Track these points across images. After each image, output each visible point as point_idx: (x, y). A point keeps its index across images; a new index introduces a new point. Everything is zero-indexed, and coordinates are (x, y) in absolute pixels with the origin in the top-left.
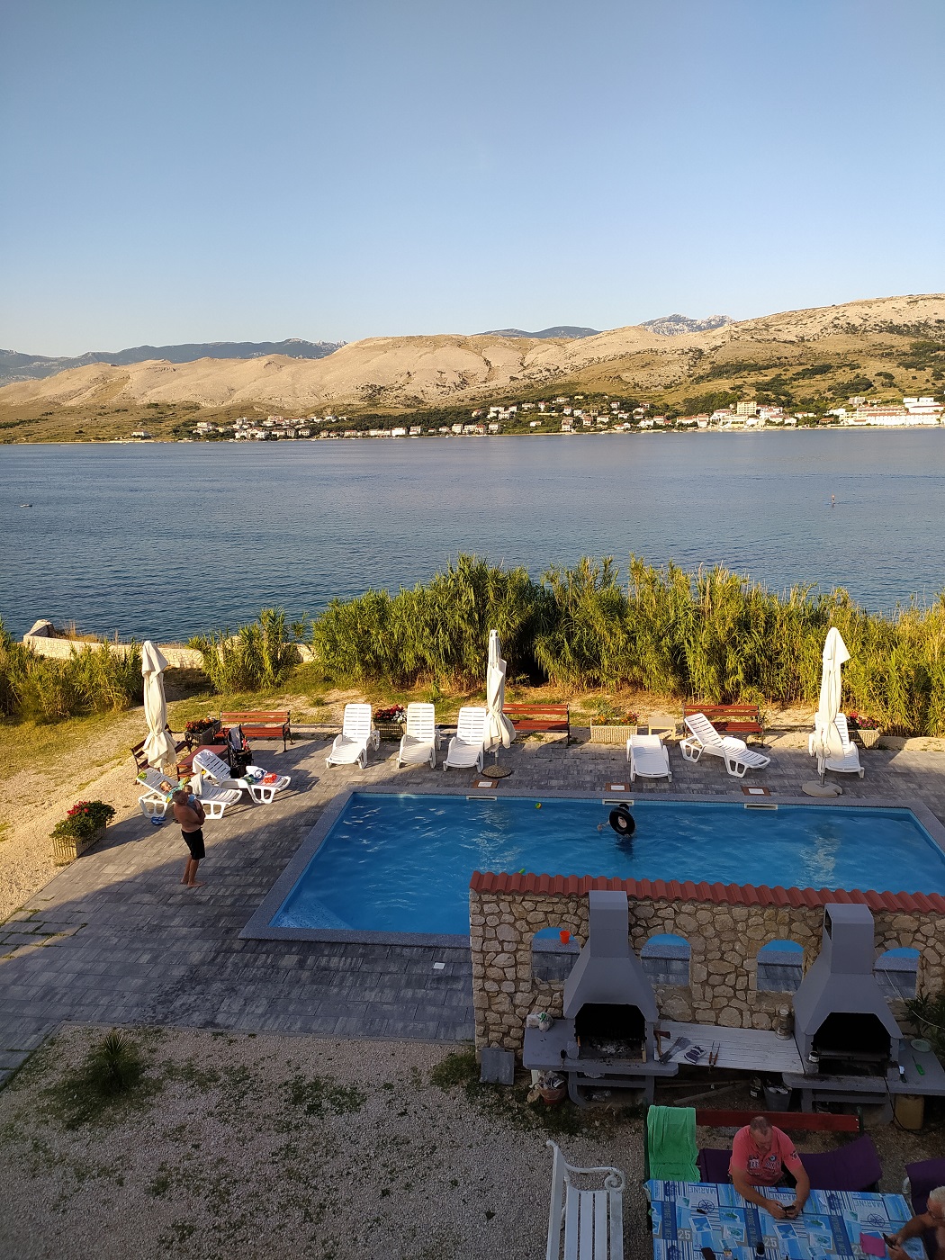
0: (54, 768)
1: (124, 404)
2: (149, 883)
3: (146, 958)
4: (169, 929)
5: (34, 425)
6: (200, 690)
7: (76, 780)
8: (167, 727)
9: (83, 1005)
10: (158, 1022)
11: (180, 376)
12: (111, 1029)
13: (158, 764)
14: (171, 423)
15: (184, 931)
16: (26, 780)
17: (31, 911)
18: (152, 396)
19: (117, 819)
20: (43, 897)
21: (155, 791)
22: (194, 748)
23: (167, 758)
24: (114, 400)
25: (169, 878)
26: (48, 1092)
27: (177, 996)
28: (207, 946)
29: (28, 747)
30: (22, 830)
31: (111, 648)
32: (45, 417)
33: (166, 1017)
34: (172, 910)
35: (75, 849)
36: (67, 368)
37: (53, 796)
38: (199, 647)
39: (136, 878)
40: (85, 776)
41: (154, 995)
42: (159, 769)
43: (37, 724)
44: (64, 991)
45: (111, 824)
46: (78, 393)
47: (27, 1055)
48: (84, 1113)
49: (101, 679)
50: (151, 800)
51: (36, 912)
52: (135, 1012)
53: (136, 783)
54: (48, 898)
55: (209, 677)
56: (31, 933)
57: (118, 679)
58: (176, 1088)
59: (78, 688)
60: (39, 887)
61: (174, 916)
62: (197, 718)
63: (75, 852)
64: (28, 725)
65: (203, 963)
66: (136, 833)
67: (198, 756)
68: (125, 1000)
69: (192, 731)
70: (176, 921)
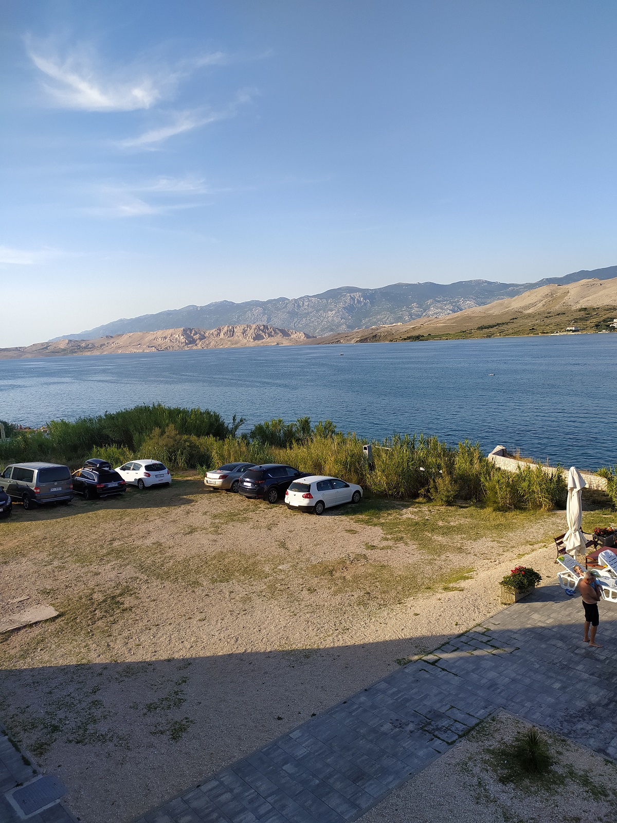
0: (503, 540)
1: (563, 309)
2: (561, 633)
3: (557, 685)
4: (575, 671)
5: (505, 326)
6: (603, 507)
7: (516, 551)
8: (581, 528)
9: (513, 702)
10: (564, 734)
11: (605, 288)
12: (531, 726)
13: (573, 553)
14: (594, 320)
15: (586, 676)
16: (485, 544)
17: (485, 628)
18: (583, 303)
19: (542, 584)
20: (493, 621)
21: (569, 571)
22: (599, 547)
23: (579, 550)
24: (557, 308)
25: (577, 635)
26: (488, 751)
27: (579, 721)
28: (602, 693)
29: (488, 524)
30: (483, 575)
31: (544, 468)
32: (512, 321)
33: (570, 733)
34: (577, 659)
35: (514, 596)
36: (529, 289)
37: (502, 558)
38: (605, 475)
39: (553, 627)
40: (522, 549)
41: (562, 714)
42: (573, 556)
43: (494, 510)
44: (503, 688)
45: (538, 586)
46: (534, 305)
47: (478, 721)
48: (510, 776)
49: (536, 488)
50: (566, 577)
51: (488, 630)
52: (548, 721)
53: (556, 562)
54: (496, 623)
55: (611, 498)
56: (485, 643)
57: (547, 490)
58: (574, 787)
59: (521, 492)
60: (491, 614)
61: (578, 663)
62: (602, 526)
63: (514, 598)
64: (489, 510)
65: (599, 704)
66: (554, 597)
67: (603, 553)
68: (542, 709)
69: (599, 535)
70: (580, 667)
